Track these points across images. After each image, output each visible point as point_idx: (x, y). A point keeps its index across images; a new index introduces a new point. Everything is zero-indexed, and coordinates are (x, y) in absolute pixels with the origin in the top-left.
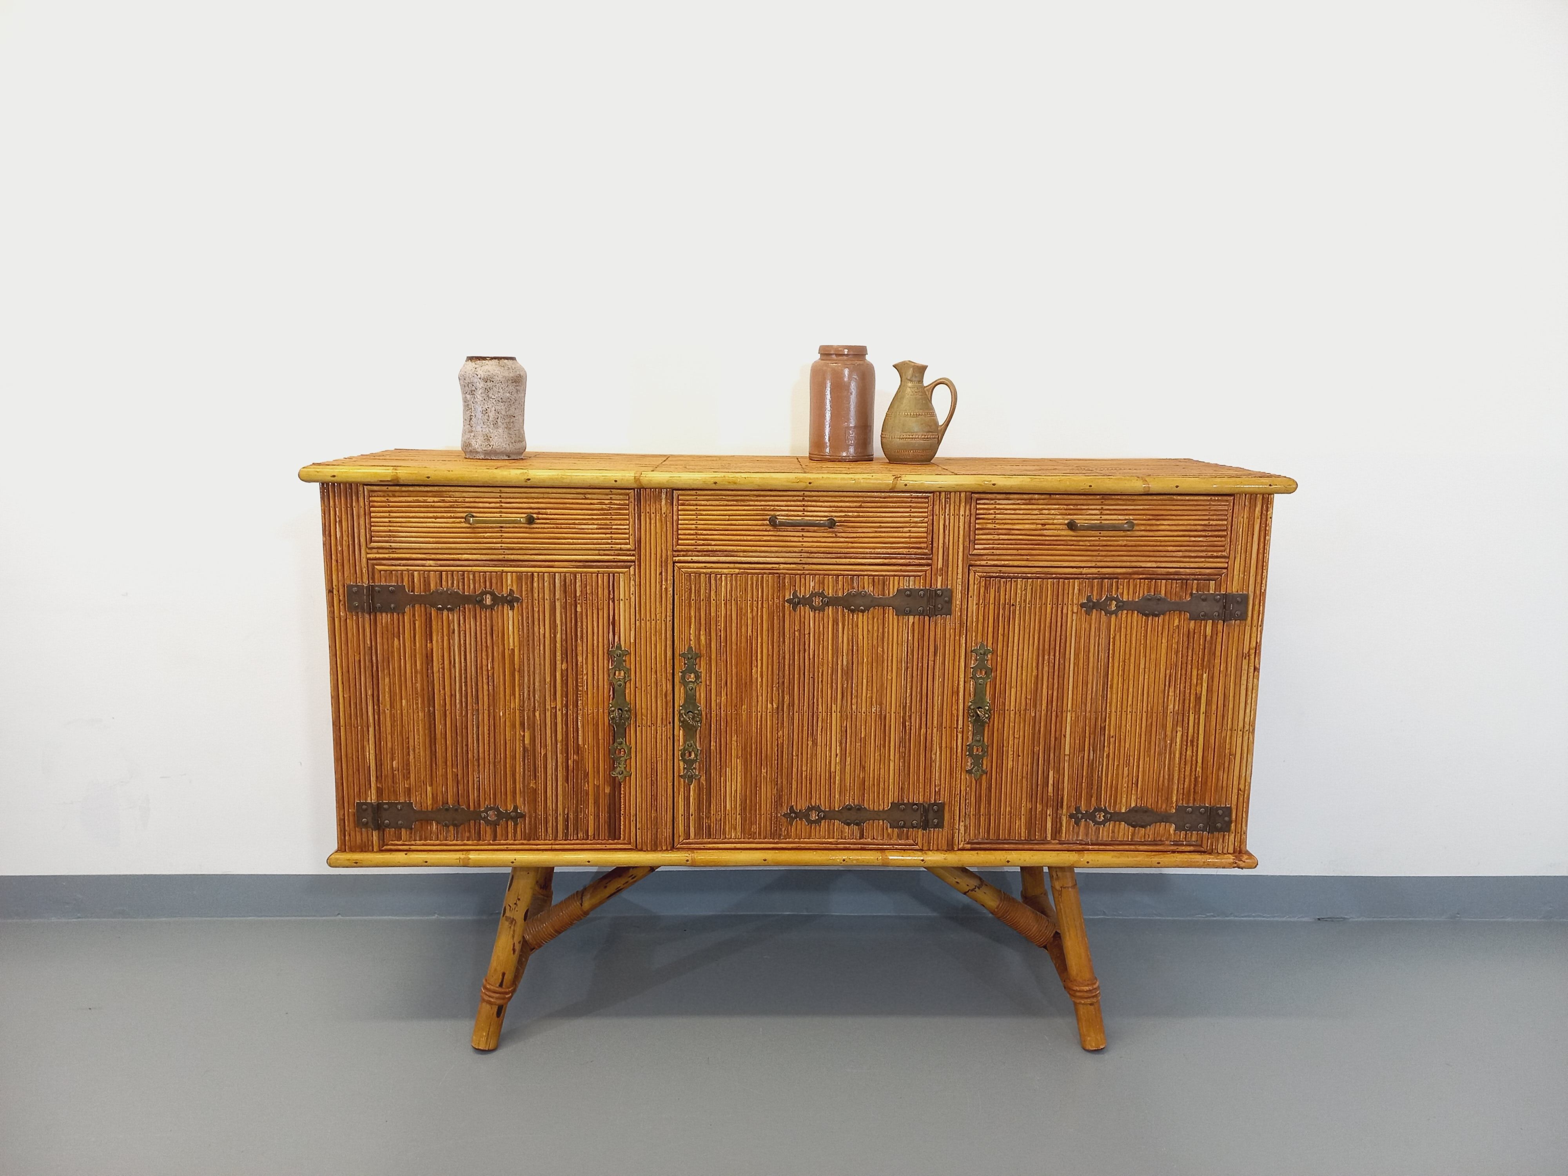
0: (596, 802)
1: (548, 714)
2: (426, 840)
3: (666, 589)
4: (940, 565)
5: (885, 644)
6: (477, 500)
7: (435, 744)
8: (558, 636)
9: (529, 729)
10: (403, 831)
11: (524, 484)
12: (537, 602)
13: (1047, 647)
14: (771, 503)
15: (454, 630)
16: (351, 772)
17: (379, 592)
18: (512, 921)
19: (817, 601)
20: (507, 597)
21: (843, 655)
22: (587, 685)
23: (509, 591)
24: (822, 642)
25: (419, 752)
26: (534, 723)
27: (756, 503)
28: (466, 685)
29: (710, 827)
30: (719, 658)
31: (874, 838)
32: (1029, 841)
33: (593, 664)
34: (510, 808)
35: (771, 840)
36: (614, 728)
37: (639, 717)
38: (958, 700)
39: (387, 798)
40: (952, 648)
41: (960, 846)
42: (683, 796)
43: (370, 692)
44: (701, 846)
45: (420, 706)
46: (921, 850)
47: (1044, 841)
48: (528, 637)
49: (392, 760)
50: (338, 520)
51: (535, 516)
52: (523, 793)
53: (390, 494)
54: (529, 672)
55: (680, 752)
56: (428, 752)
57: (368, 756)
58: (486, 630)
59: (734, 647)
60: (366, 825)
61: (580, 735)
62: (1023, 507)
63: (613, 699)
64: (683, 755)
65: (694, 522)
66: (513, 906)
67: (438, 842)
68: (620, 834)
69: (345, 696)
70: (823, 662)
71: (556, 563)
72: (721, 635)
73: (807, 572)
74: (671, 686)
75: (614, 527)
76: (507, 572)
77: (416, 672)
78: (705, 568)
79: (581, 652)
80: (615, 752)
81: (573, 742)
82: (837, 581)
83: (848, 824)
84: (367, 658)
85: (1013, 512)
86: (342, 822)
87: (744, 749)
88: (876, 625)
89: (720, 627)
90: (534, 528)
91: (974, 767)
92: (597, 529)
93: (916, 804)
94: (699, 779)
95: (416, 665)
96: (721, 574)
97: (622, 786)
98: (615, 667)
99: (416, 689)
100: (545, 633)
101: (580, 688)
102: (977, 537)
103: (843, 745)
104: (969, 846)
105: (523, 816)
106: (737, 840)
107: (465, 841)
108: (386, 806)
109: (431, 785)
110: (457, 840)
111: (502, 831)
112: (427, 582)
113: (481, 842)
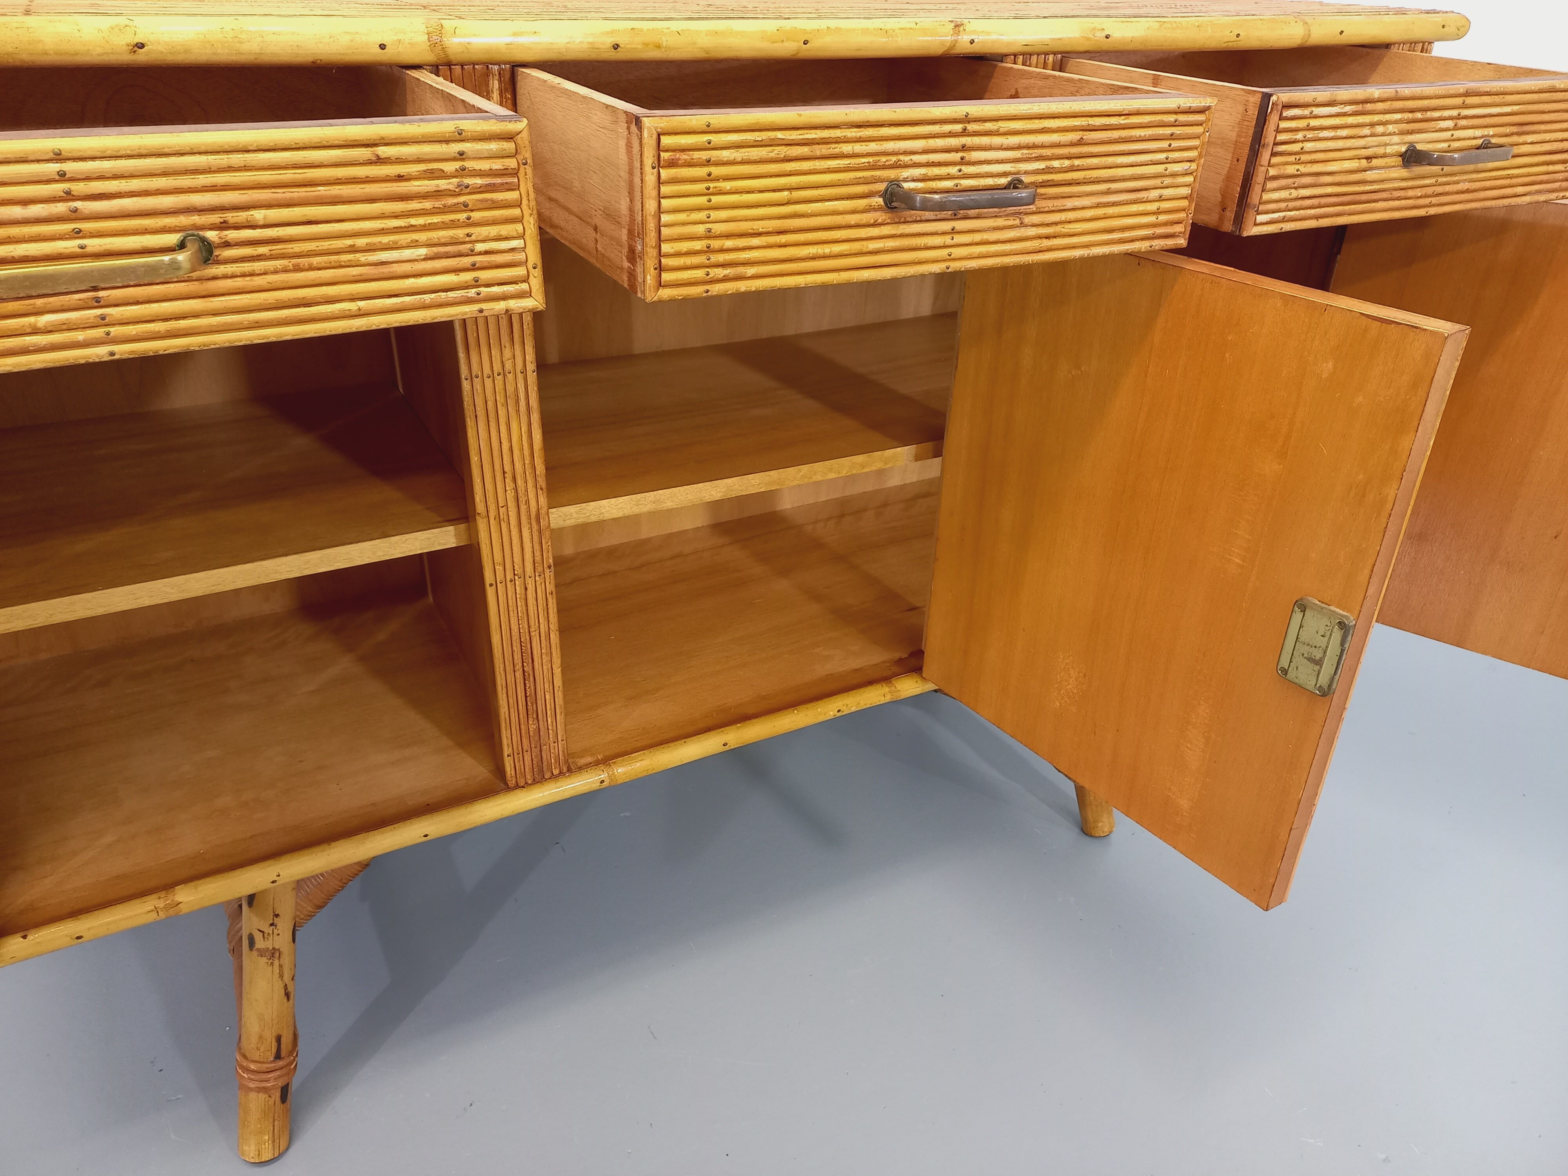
14: (890, 146)
51: (212, 235)
65: (702, 215)
85: (1333, 133)
90: (215, 278)
92: (427, 259)
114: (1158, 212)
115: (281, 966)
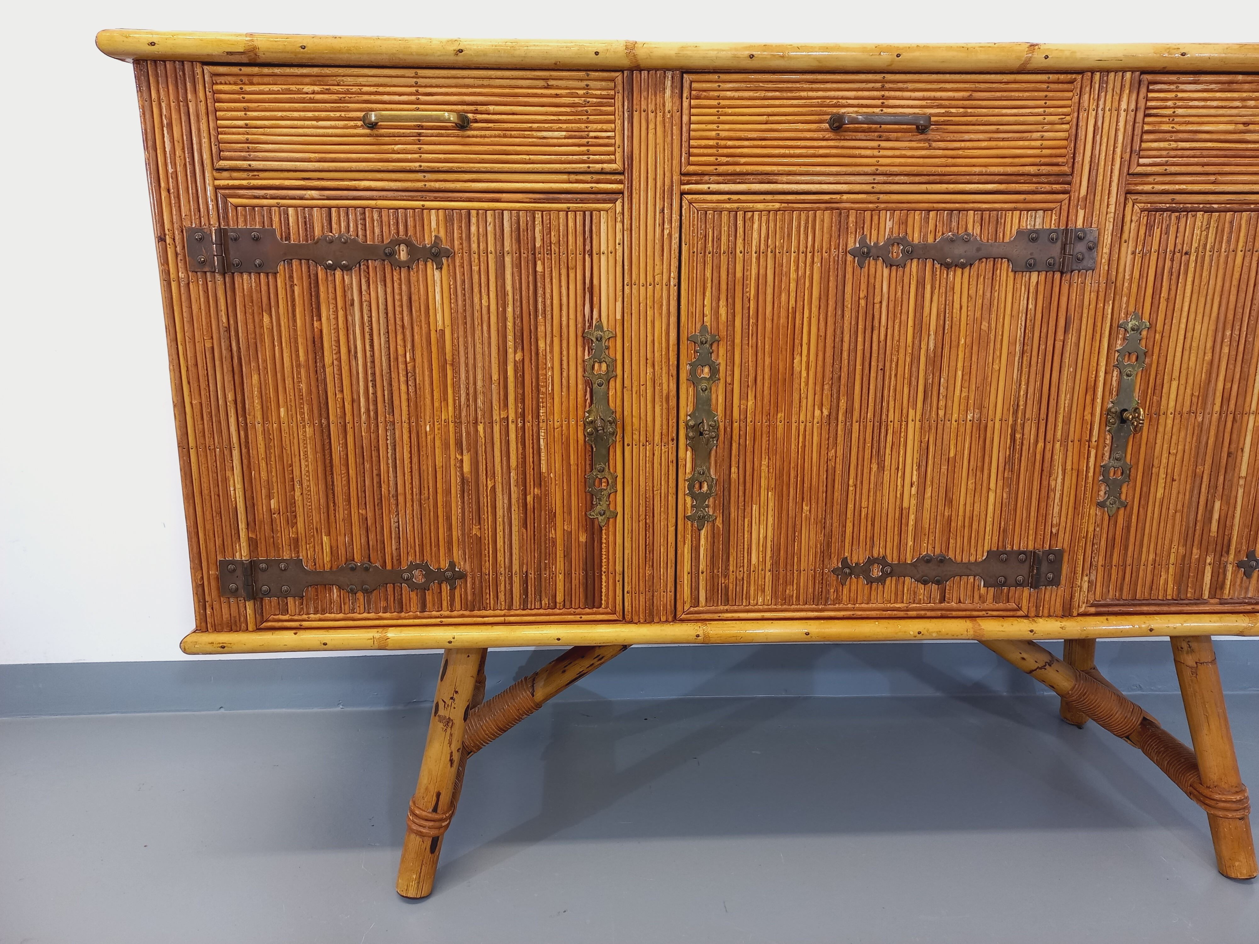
0: (567, 555)
1: (496, 428)
2: (323, 612)
3: (670, 235)
4: (1083, 192)
5: (993, 316)
6: (381, 89)
7: (332, 474)
8: (510, 309)
9: (469, 451)
10: (290, 600)
11: (452, 61)
12: (476, 256)
13: (1230, 316)
14: (832, 94)
15: (353, 300)
16: (208, 516)
17: (236, 239)
18: (448, 722)
19: (896, 252)
20: (431, 248)
21: (929, 335)
22: (553, 385)
23: (433, 238)
24: (899, 315)
25: (309, 486)
26: (476, 441)
27: (811, 94)
28: (374, 386)
29: (727, 588)
30: (745, 342)
31: (960, 602)
32: (1178, 600)
33: (561, 353)
34: (444, 564)
35: (814, 606)
36: (592, 448)
37: (628, 429)
38: (1093, 400)
39: (264, 554)
40: (1091, 321)
41: (1082, 610)
42: (690, 546)
43: (230, 397)
44: (716, 616)
45: (306, 417)
46: (1026, 617)
47: (1199, 600)
48: (465, 310)
49: (269, 497)
50: (165, 122)
51: (470, 116)
52: (462, 543)
53: (245, 79)
54: (467, 365)
55: (687, 483)
56: (322, 487)
57: (232, 492)
58: (401, 300)
59: (768, 324)
60: (235, 593)
61: (542, 458)
62: (1218, 95)
63: (590, 406)
64: (691, 487)
65: (714, 126)
66: (449, 702)
67: (341, 616)
68: (601, 599)
69: (194, 402)
70: (899, 346)
71: (504, 195)
72: (749, 308)
73: (883, 206)
74: (675, 386)
75: (592, 134)
76: (430, 209)
77: (299, 366)
78: (729, 201)
79: (544, 335)
80: (594, 482)
81: (533, 469)
82: (927, 219)
83: (925, 583)
84: (223, 344)
85: (1202, 103)
86: (200, 590)
87: (779, 477)
88: (981, 287)
89: (748, 294)
90: (469, 137)
91: (1108, 498)
92: (565, 138)
93: (1024, 553)
94: (714, 522)
95: (298, 356)
96: (753, 212)
97: (604, 532)
98: (594, 357)
99: (300, 390)
100: (489, 306)
101: (543, 390)
102: (1144, 145)
103: (923, 469)
104: (1093, 610)
105: (462, 576)
106: (766, 607)
107: (381, 614)
108: (263, 566)
109: (329, 534)
110: (369, 613)
111: (433, 598)
112: (308, 224)
113: (403, 614)
114: (1042, 148)
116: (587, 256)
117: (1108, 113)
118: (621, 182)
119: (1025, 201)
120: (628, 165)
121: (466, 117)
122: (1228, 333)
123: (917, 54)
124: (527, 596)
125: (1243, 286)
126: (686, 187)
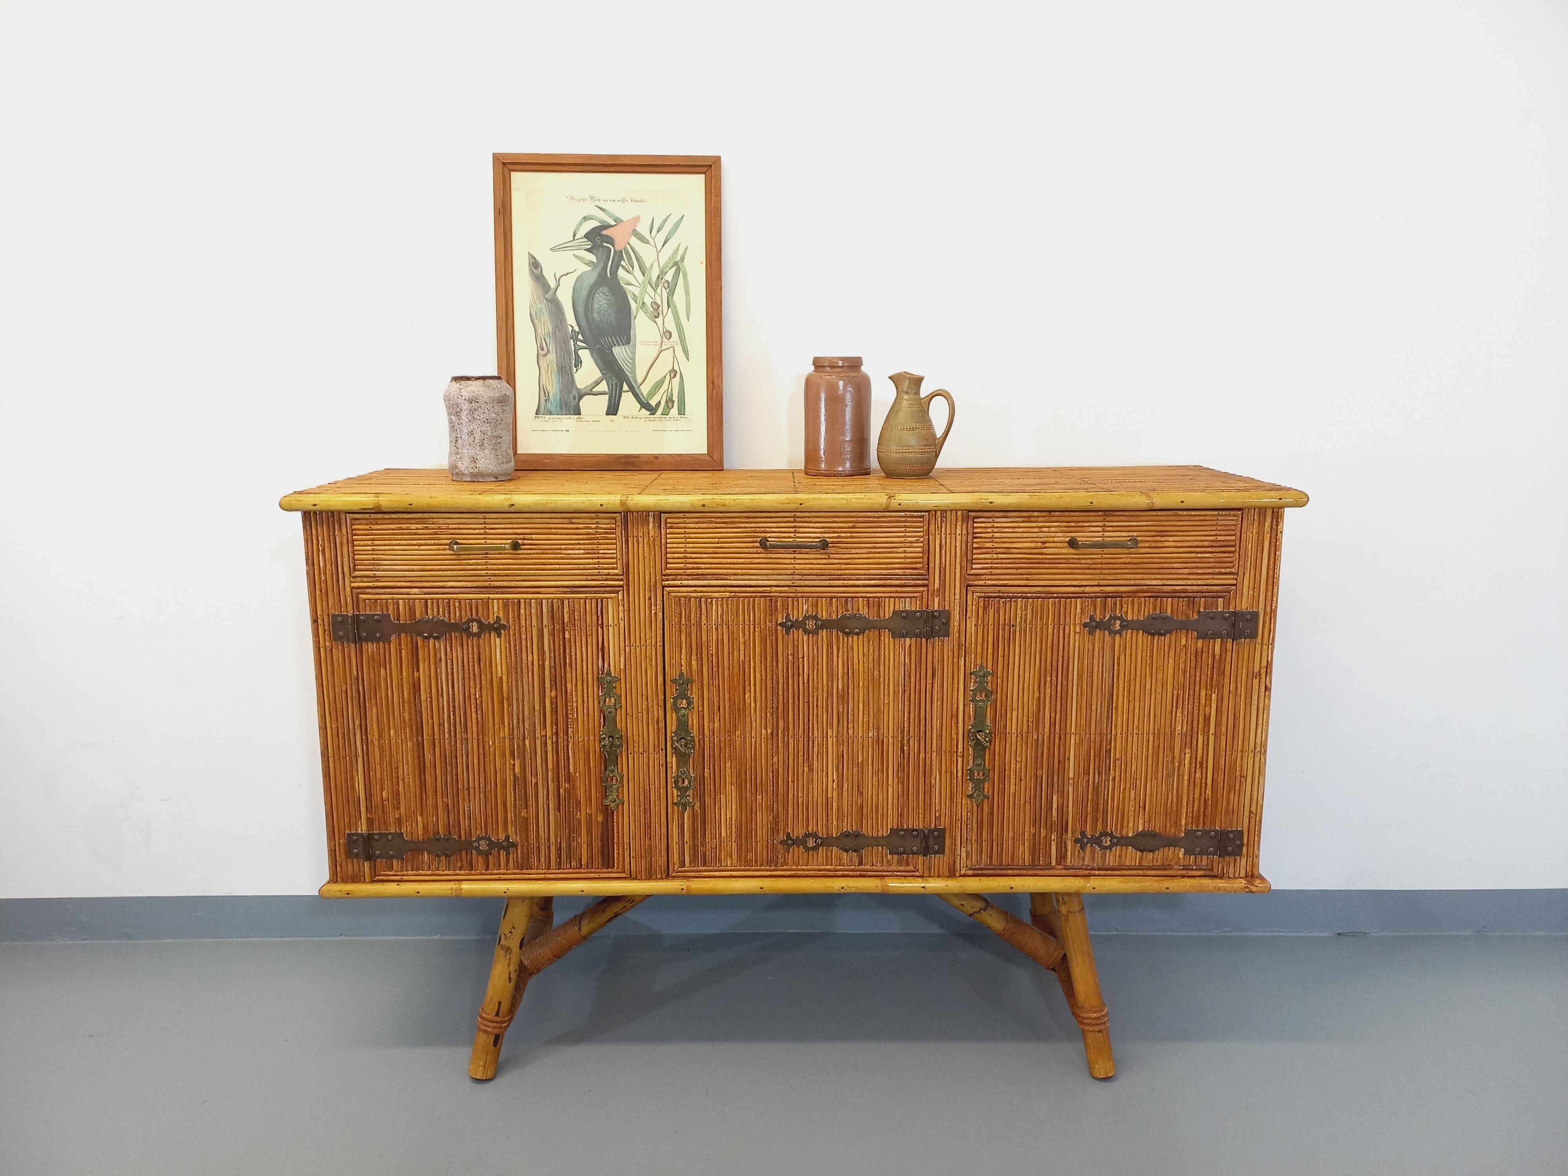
0: (589, 831)
1: (538, 742)
2: (418, 869)
3: (656, 614)
4: (937, 586)
5: (882, 667)
6: (461, 526)
7: (425, 774)
8: (547, 663)
9: (519, 758)
10: (395, 861)
11: (508, 509)
12: (524, 629)
13: (1049, 668)
14: (761, 525)
15: (441, 658)
16: (340, 802)
17: (364, 621)
18: (508, 950)
19: (810, 624)
20: (494, 624)
21: (838, 679)
22: (577, 713)
23: (495, 618)
24: (816, 666)
25: (409, 782)
26: (524, 751)
27: (746, 525)
28: (454, 715)
29: (705, 854)
30: (711, 683)
31: (873, 865)
32: (1033, 866)
33: (583, 691)
34: (502, 837)
35: (768, 867)
36: (606, 756)
37: (630, 743)
38: (957, 723)
39: (378, 829)
40: (950, 671)
41: (962, 872)
42: (677, 823)
43: (357, 723)
44: (697, 874)
45: (408, 735)
46: (922, 877)
47: (1048, 867)
48: (516, 664)
49: (382, 790)
50: (321, 551)
51: (520, 542)
52: (514, 822)
53: (373, 522)
54: (517, 700)
55: (673, 780)
56: (418, 782)
57: (357, 786)
58: (473, 658)
59: (726, 672)
60: (357, 856)
61: (571, 763)
62: (1022, 524)
63: (603, 727)
64: (676, 782)
65: (683, 545)
66: (508, 935)
67: (430, 872)
68: (614, 863)
69: (333, 726)
70: (818, 687)
71: (543, 589)
72: (712, 660)
73: (800, 595)
74: (663, 713)
75: (601, 551)
76: (493, 599)
77: (403, 701)
78: (695, 591)
79: (570, 680)
80: (607, 780)
81: (564, 770)
82: (831, 603)
83: (847, 851)
84: (353, 688)
85: (1012, 530)
86: (333, 853)
87: (739, 775)
88: (871, 648)
89: (711, 652)
90: (519, 554)
91: (975, 792)
92: (583, 554)
93: (916, 830)
94: (693, 807)
95: (403, 695)
96: (712, 598)
97: (615, 814)
98: (605, 694)
99: (404, 718)
100: (533, 660)
101: (570, 716)
102: (974, 556)
103: (840, 770)
104: (970, 872)
105: (514, 845)
106: (733, 868)
107: (457, 872)
108: (376, 837)
109: (422, 815)
110: (449, 870)
111: (494, 860)
112: (412, 611)
113: (473, 872)
114: (905, 558)
115: (510, 959)
116: (599, 627)
117: (948, 536)
118: (621, 580)
119: (896, 592)
120: (626, 570)
121: (518, 542)
122: (1048, 679)
123: (813, 503)
124: (560, 859)
125: (1055, 648)
126: (666, 583)
